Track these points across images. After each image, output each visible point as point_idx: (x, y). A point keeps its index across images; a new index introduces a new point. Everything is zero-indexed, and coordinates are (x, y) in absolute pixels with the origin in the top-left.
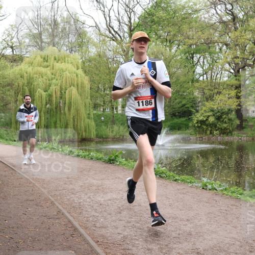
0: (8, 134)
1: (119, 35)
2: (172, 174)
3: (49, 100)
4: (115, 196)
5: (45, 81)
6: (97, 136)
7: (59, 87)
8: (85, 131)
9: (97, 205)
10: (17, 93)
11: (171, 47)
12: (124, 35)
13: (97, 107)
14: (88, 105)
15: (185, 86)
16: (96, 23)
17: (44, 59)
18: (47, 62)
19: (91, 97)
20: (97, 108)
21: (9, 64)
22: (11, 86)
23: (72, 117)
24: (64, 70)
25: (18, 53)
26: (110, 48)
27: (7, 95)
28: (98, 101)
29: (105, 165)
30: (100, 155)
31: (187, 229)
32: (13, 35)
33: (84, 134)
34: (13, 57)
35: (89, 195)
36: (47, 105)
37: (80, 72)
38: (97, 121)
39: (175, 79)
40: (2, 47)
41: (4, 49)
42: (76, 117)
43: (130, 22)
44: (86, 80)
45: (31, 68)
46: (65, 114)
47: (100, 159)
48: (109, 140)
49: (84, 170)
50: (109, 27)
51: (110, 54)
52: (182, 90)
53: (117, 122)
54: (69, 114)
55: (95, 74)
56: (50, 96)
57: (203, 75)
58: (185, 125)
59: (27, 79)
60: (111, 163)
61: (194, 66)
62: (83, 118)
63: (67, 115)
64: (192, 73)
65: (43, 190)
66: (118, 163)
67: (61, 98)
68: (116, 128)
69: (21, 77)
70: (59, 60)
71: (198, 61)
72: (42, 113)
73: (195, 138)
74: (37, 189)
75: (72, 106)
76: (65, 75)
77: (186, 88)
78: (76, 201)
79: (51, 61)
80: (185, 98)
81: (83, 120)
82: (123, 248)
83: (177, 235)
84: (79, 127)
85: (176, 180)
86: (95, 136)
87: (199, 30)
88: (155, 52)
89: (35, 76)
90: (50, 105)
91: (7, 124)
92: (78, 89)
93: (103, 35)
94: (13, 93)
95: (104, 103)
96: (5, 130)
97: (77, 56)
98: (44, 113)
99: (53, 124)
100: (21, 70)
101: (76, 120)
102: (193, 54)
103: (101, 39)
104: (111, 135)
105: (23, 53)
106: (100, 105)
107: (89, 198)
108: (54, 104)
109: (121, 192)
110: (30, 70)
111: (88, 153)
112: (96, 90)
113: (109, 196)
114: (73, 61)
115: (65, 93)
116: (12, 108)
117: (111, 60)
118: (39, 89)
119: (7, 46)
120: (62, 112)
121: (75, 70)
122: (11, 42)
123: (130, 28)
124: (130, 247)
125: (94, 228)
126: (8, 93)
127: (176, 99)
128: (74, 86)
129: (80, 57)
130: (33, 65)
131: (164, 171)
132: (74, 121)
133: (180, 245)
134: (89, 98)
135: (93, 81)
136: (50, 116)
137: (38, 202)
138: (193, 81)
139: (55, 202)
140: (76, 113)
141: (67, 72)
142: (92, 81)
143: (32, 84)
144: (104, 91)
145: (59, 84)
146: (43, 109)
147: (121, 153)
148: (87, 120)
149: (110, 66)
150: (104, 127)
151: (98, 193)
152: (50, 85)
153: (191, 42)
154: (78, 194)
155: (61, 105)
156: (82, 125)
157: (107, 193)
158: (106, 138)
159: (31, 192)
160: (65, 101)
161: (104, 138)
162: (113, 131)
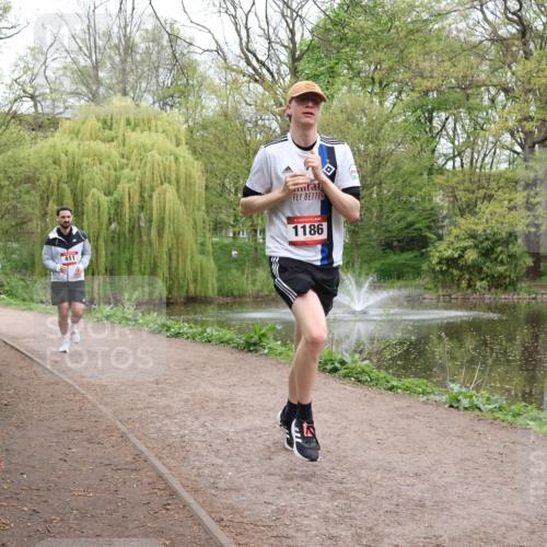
0: (27, 286)
1: (268, 70)
2: (382, 374)
3: (116, 214)
4: (258, 423)
5: (106, 171)
6: (220, 292)
7: (138, 184)
8: (195, 281)
9: (219, 441)
10: (45, 199)
11: (382, 97)
12: (279, 69)
13: (221, 228)
14: (199, 224)
15: (414, 183)
16: (217, 42)
17: (105, 122)
18: (111, 129)
19: (207, 206)
20: (221, 232)
21: (27, 135)
22: (34, 183)
23: (165, 249)
24: (149, 147)
25: (47, 110)
26: (248, 100)
27: (24, 203)
28: (223, 216)
29: (237, 355)
30: (227, 334)
31: (416, 494)
32: (36, 71)
33: (192, 287)
34: (36, 118)
35: (202, 419)
36: (110, 224)
37: (184, 151)
38: (219, 259)
39: (392, 167)
40: (12, 97)
41: (16, 100)
42: (175, 250)
43: (292, 40)
44: (195, 169)
45: (76, 143)
46: (150, 244)
47: (227, 342)
48: (248, 300)
49: (192, 365)
50: (247, 51)
51: (248, 112)
52: (408, 190)
53: (264, 261)
54: (160, 244)
55: (216, 155)
56: (118, 204)
57: (453, 158)
58: (413, 267)
59: (67, 168)
60: (251, 351)
61: (434, 137)
62: (189, 252)
63: (156, 246)
64: (429, 153)
65: (102, 407)
66: (266, 351)
67: (142, 208)
68: (261, 273)
69: (55, 163)
70: (136, 125)
71: (444, 127)
72: (102, 243)
73: (434, 296)
74: (89, 406)
75: (167, 227)
76: (149, 158)
77: (415, 186)
78: (174, 434)
79: (120, 128)
80: (412, 209)
81: (189, 257)
82: (275, 534)
83: (393, 508)
84: (181, 272)
85: (391, 389)
86: (216, 292)
87: (446, 58)
88: (346, 107)
89: (85, 160)
90: (118, 223)
91: (25, 266)
92: (178, 190)
93: (233, 70)
94: (38, 198)
95: (236, 220)
96: (23, 280)
97: (175, 117)
98: (106, 241)
99: (124, 266)
100: (54, 147)
101: (174, 257)
102: (431, 112)
103: (229, 78)
104: (250, 289)
105: (57, 111)
106: (227, 224)
107: (204, 425)
108: (127, 221)
110: (73, 146)
111: (200, 329)
112: (219, 190)
113: (246, 422)
114: (168, 128)
115: (151, 197)
116: (35, 230)
117: (250, 125)
118: (94, 190)
119: (22, 94)
120: (145, 238)
121: (171, 146)
122: (32, 87)
123: (292, 52)
124: (291, 532)
125: (213, 492)
126: (26, 198)
127: (393, 212)
128: (170, 183)
129: (182, 119)
130: (80, 135)
131: (367, 369)
132: (170, 259)
133: (400, 528)
134: (203, 208)
135: (211, 172)
136: (119, 247)
137: (93, 434)
138: (430, 171)
139: (131, 436)
140: (175, 242)
141: (154, 152)
142: (209, 171)
143: (77, 179)
144: (236, 194)
145: (137, 179)
146: (104, 233)
147: (273, 329)
148: (199, 258)
149: (249, 138)
150: (234, 271)
151: (222, 415)
152: (117, 181)
153: (427, 84)
154: (178, 417)
155: (143, 224)
156: (189, 268)
157: (241, 415)
158: (241, 296)
159: (78, 413)
160: (151, 214)
161: (235, 297)
162: (255, 280)
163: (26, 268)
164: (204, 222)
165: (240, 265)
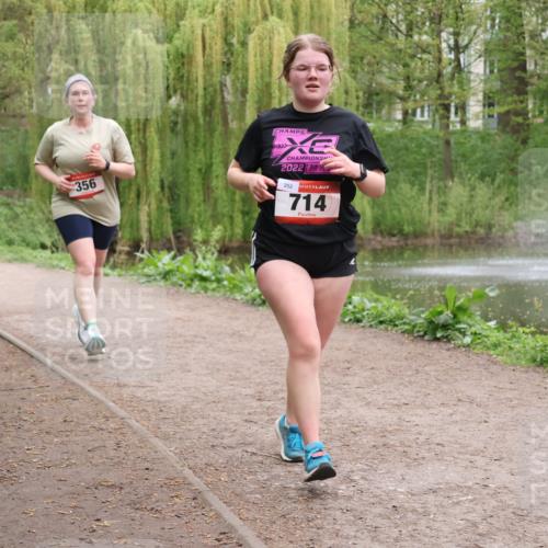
0: (16, 217)
3: (180, 78)
4: (453, 476)
6: (378, 226)
7: (219, 19)
9: (378, 510)
13: (380, 103)
19: (353, 60)
20: (379, 111)
22: (21, 19)
28: (383, 80)
29: (412, 346)
30: (391, 307)
36: (169, 97)
47: (392, 322)
48: (430, 241)
53: (463, 167)
56: (183, 59)
60: (437, 340)
65: (159, 444)
66: (468, 340)
67: (227, 66)
68: (457, 191)
72: (153, 136)
74: (135, 440)
90: (184, 96)
91: (11, 179)
95: (408, 87)
96: (8, 205)
98: (160, 131)
99: (196, 178)
104: (436, 221)
106: (392, 94)
108: (201, 92)
109: (480, 461)
112: (376, 28)
113: (430, 474)
115: (244, 44)
116: (25, 110)
126: (8, 48)
128: (280, 16)
136: (186, 143)
143: (104, 9)
144: (409, 35)
145: (218, 9)
147: (481, 296)
151: (383, 460)
152: (180, 13)
155: (229, 98)
157: (418, 461)
158: (416, 235)
159: (112, 453)
160: (246, 78)
161: (406, 236)
162: (445, 204)
163: (13, 183)
164: (347, 92)
165: (415, 174)
